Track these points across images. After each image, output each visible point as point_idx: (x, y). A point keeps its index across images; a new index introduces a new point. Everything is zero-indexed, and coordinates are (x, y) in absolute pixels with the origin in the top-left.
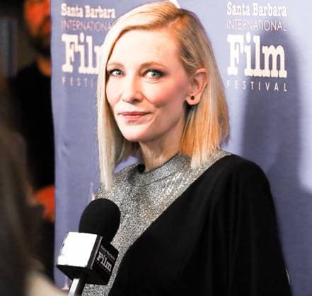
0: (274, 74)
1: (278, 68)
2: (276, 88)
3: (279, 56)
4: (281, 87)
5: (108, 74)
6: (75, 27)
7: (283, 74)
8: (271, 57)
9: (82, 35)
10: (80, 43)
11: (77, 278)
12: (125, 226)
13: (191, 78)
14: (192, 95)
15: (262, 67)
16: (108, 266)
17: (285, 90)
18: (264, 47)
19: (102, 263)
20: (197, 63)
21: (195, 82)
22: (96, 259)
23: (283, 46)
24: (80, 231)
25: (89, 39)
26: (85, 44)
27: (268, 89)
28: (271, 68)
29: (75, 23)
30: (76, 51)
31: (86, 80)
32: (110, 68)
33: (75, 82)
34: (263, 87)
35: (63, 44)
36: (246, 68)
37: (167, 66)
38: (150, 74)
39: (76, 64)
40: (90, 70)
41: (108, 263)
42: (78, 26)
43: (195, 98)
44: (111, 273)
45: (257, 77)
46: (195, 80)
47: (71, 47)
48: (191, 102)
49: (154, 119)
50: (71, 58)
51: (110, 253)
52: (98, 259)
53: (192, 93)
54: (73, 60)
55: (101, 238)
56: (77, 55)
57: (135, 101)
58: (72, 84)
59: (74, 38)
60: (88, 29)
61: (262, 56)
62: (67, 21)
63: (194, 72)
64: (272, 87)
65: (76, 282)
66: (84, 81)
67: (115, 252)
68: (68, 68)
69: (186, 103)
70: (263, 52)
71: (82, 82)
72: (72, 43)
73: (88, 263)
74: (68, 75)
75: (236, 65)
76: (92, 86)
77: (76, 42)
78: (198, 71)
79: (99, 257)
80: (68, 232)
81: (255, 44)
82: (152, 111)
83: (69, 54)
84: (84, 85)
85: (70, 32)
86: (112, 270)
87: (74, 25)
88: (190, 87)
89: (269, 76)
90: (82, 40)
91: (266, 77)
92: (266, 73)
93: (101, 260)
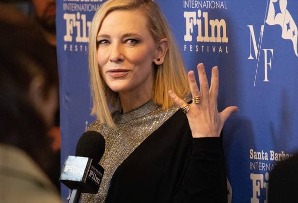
0: (219, 40)
1: (222, 36)
2: (220, 50)
3: (222, 27)
4: (224, 50)
5: (98, 43)
6: (73, 8)
7: (225, 40)
8: (216, 27)
9: (78, 14)
10: (77, 20)
11: (75, 189)
12: (112, 153)
13: (158, 44)
14: (158, 58)
15: (210, 35)
16: (97, 180)
17: (227, 52)
18: (211, 21)
19: (93, 178)
20: (161, 33)
21: (160, 49)
22: (88, 175)
23: (224, 20)
24: (77, 155)
25: (84, 17)
26: (81, 21)
27: (214, 51)
28: (216, 35)
29: (73, 6)
30: (74, 26)
31: (81, 46)
32: (100, 39)
33: (74, 48)
34: (211, 49)
35: (65, 21)
36: (198, 35)
37: (142, 36)
38: (129, 41)
39: (74, 35)
40: (84, 39)
41: (97, 178)
42: (75, 7)
43: (160, 60)
44: (100, 184)
45: (206, 42)
46: (160, 47)
47: (70, 23)
48: (157, 63)
49: (133, 76)
50: (70, 31)
51: (98, 170)
52: (90, 175)
53: (158, 56)
54: (72, 33)
55: (92, 160)
56: (75, 29)
57: (119, 61)
58: (71, 50)
59: (73, 16)
60: (83, 10)
61: (210, 27)
62: (67, 4)
63: (160, 40)
64: (217, 49)
65: (74, 192)
66: (80, 48)
67: (102, 170)
68: (68, 38)
69: (153, 63)
70: (210, 24)
71: (79, 48)
72: (71, 20)
73: (83, 178)
74: (68, 43)
75: (191, 34)
76: (86, 50)
77: (74, 19)
78: (162, 40)
79: (91, 174)
80: (68, 156)
81: (204, 18)
82: (131, 69)
83: (69, 28)
84: (80, 50)
85: (69, 12)
86: (100, 183)
87: (72, 7)
88: (157, 51)
89: (215, 42)
90: (78, 18)
91: (213, 42)
92: (213, 39)
93: (92, 176)
